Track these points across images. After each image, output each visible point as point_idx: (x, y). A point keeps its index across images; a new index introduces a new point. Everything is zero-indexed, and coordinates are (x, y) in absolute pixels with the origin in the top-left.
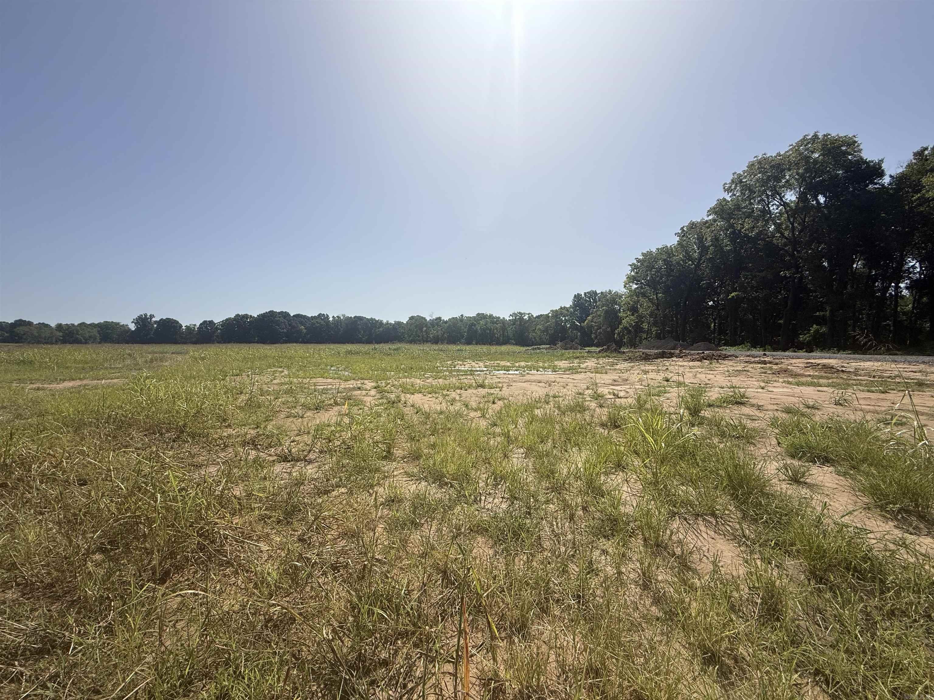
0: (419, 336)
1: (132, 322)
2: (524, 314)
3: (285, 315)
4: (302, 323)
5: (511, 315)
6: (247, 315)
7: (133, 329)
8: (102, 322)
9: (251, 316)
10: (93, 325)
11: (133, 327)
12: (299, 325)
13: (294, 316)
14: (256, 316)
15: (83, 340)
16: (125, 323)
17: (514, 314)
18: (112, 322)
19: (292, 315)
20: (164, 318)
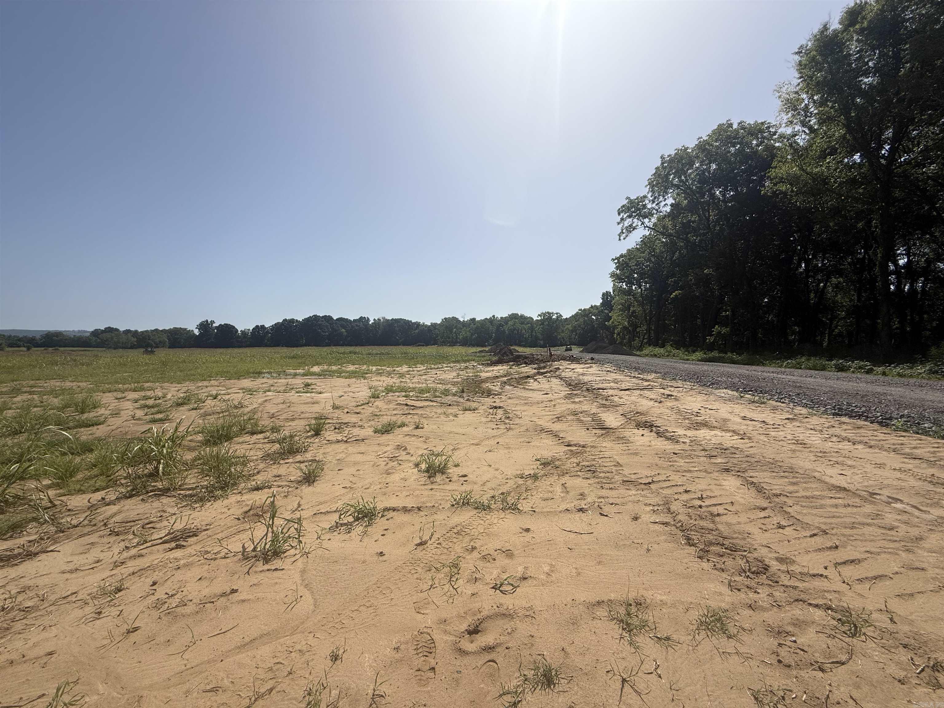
0: (449, 338)
1: (196, 328)
2: (552, 313)
3: (328, 319)
4: (343, 327)
5: (539, 315)
6: (293, 319)
7: (198, 334)
8: (172, 328)
9: (297, 320)
10: (164, 331)
11: (197, 332)
12: (340, 328)
13: (337, 319)
14: (301, 320)
15: (154, 345)
16: (191, 329)
17: (543, 314)
18: (180, 328)
19: (335, 319)
20: (223, 324)
